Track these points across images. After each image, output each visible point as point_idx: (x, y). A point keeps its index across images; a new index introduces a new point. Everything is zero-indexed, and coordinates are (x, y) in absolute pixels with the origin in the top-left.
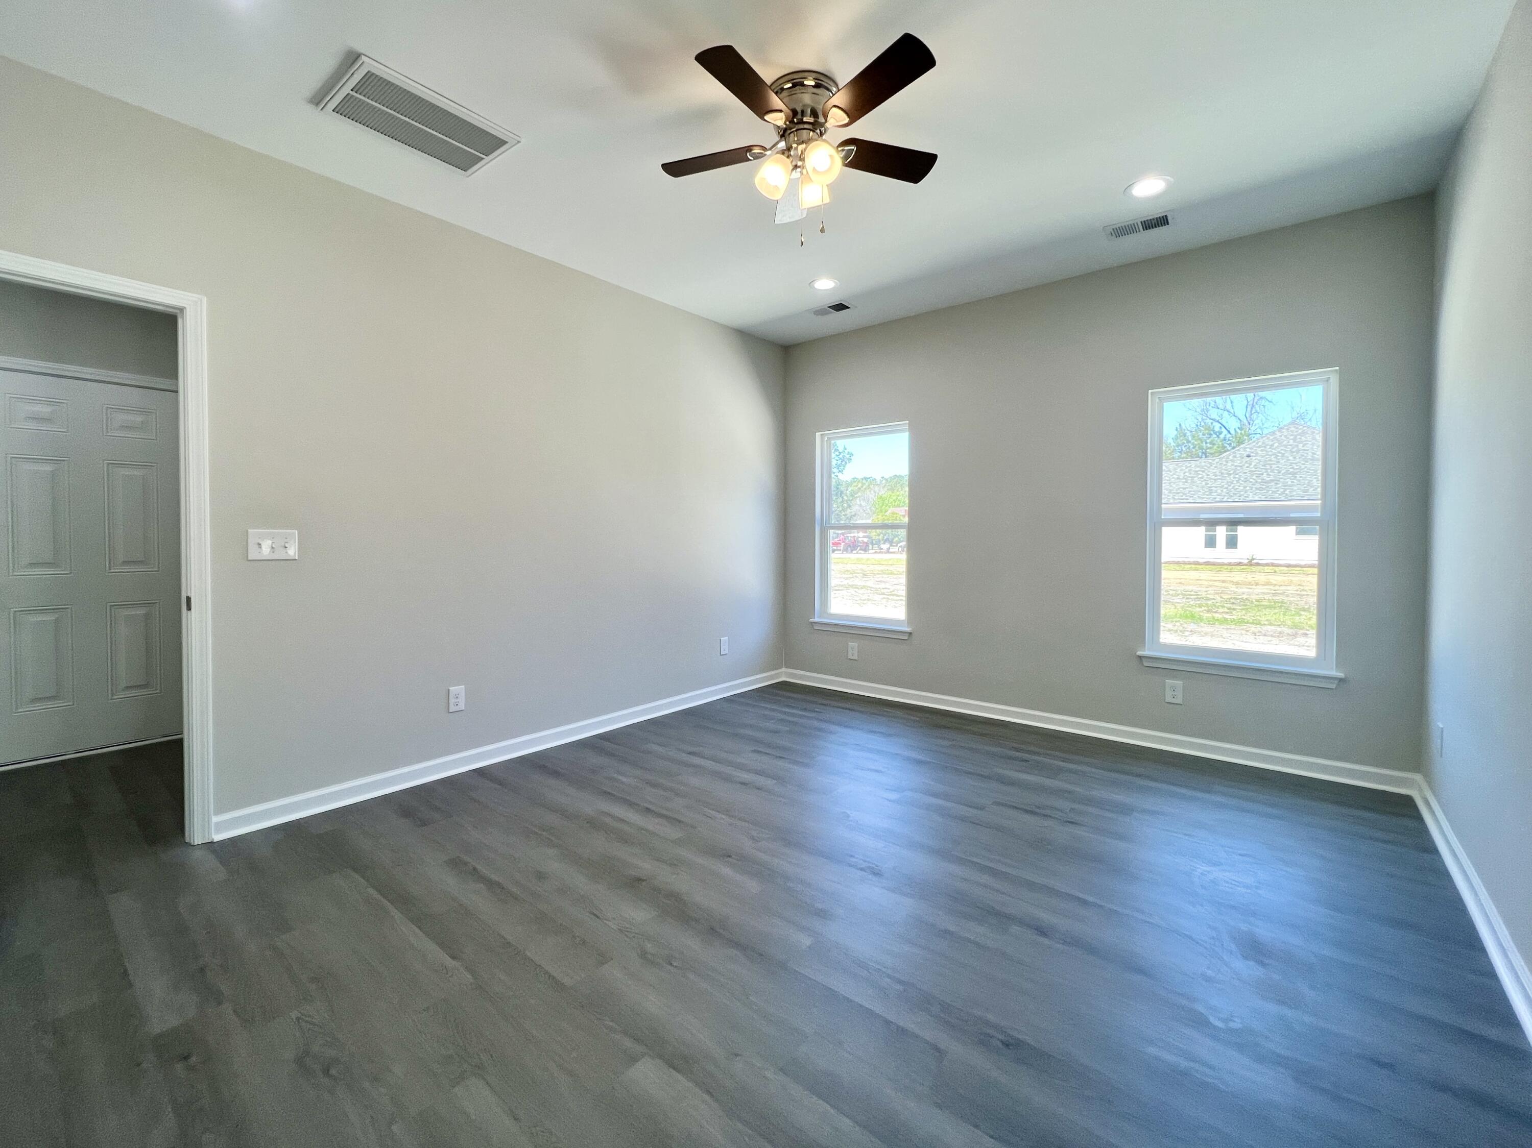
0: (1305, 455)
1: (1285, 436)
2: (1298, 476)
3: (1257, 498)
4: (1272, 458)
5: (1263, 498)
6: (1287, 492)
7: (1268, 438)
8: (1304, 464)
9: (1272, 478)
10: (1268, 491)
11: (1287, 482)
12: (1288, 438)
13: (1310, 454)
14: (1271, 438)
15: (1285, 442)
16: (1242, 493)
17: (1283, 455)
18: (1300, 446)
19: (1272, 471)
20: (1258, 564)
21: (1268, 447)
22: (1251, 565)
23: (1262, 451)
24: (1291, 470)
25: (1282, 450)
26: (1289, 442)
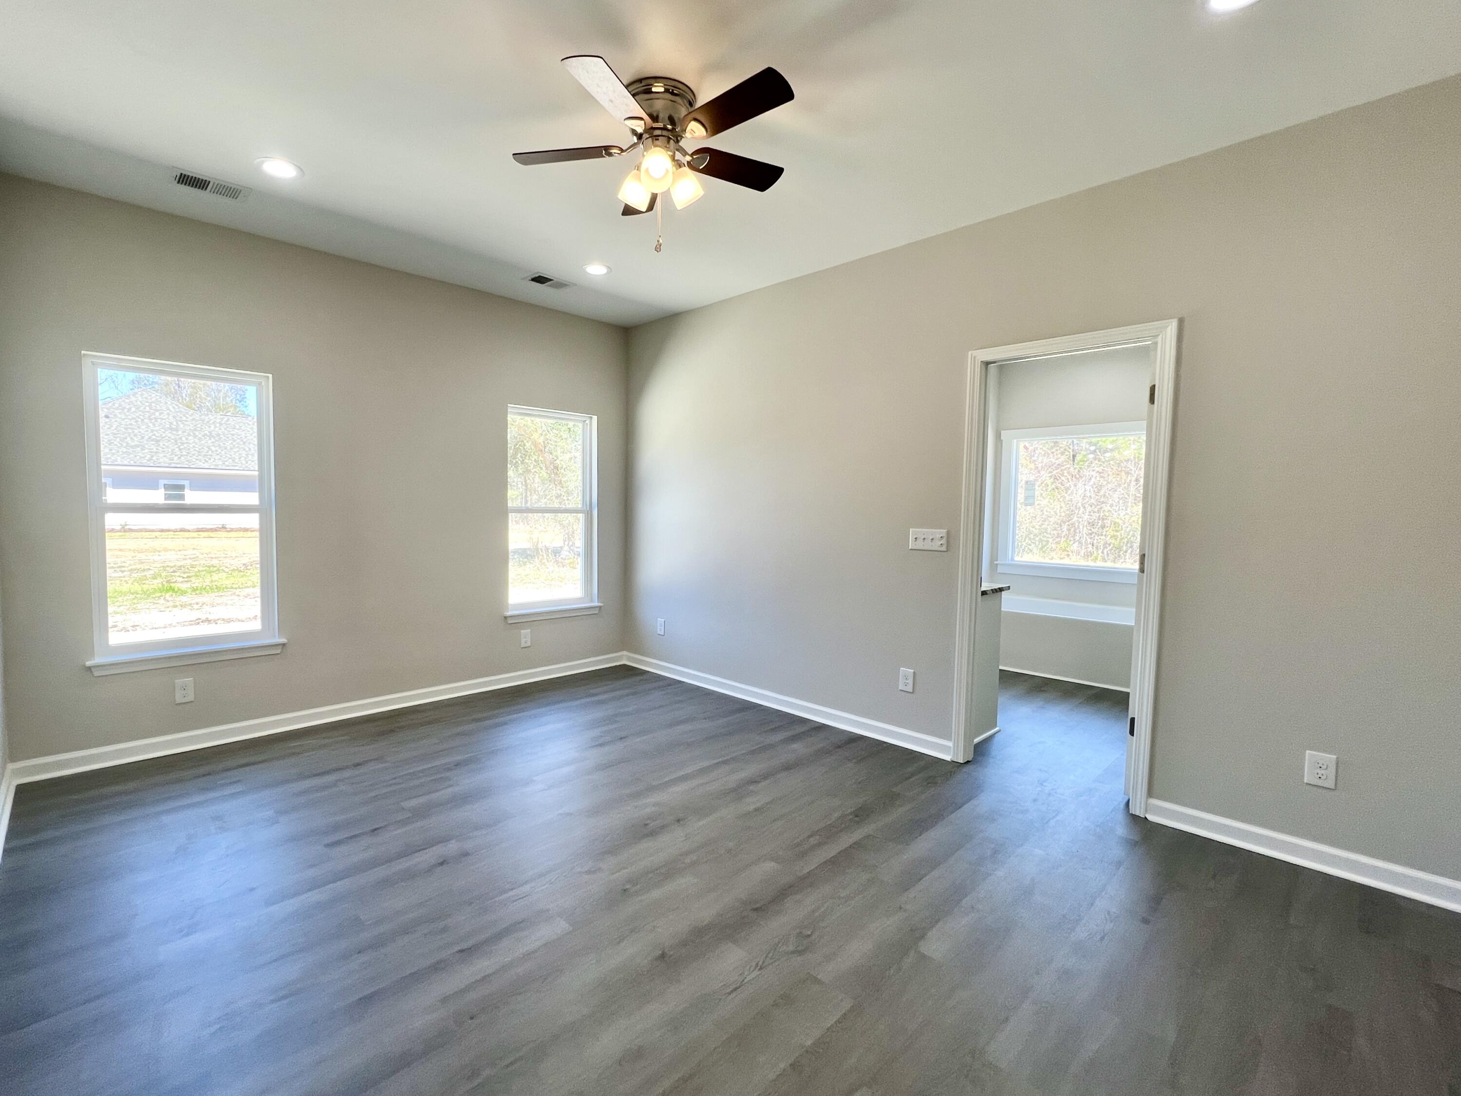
0: (164, 424)
1: (141, 402)
2: (161, 444)
3: (126, 463)
4: (133, 422)
5: (132, 463)
6: (154, 458)
7: (124, 401)
8: (164, 432)
9: (136, 443)
10: (136, 456)
11: (152, 449)
12: (144, 404)
13: (167, 423)
14: (127, 401)
15: (142, 408)
16: (109, 456)
17: (142, 420)
18: (157, 414)
19: (135, 435)
20: (131, 530)
21: (126, 410)
22: (125, 531)
23: (120, 413)
24: (154, 437)
25: (140, 415)
26: (145, 408)
